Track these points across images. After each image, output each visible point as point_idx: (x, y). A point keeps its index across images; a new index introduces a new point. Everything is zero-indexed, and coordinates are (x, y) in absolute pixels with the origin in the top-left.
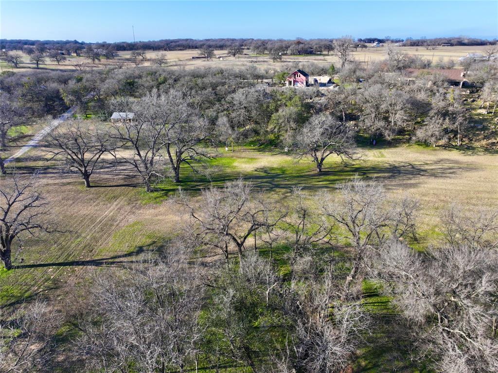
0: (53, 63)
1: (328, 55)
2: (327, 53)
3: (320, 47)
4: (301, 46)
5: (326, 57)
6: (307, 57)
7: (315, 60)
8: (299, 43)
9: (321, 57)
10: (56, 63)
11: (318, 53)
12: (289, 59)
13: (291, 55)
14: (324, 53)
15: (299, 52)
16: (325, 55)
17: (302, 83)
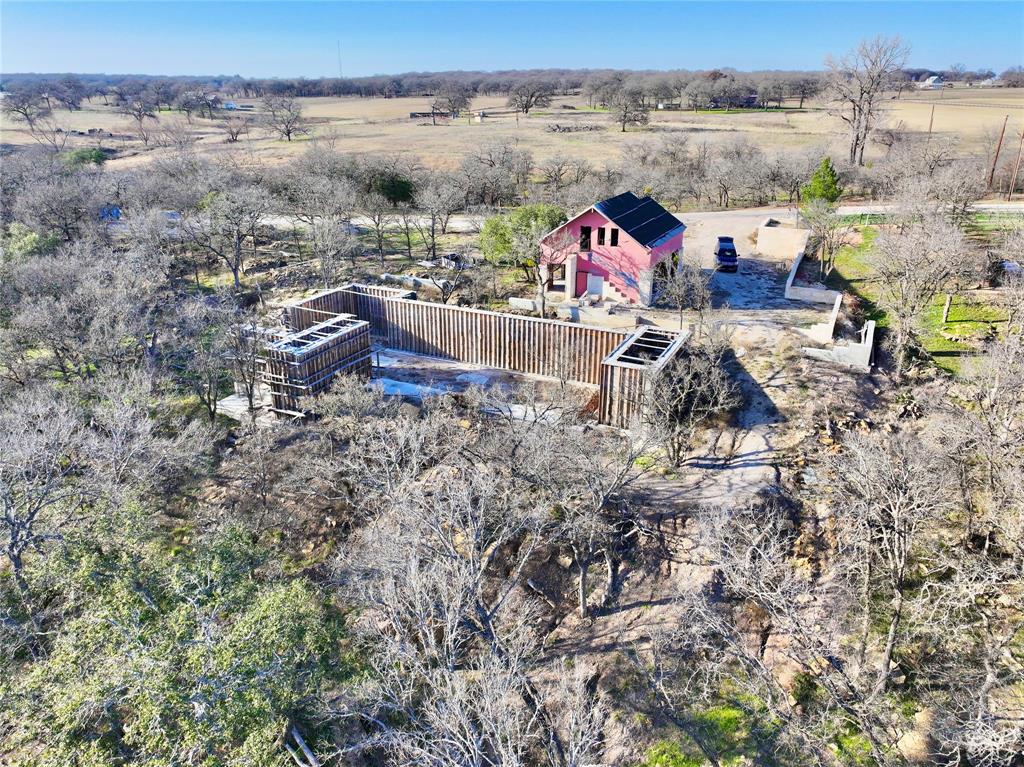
0: (17, 125)
1: (801, 110)
2: (796, 104)
3: (778, 88)
4: (721, 83)
5: (794, 117)
6: (733, 117)
7: (758, 125)
8: (716, 76)
9: (779, 117)
10: (25, 125)
11: (771, 104)
12: (674, 121)
13: (690, 108)
14: (787, 104)
15: (715, 100)
16: (790, 111)
17: (632, 283)
